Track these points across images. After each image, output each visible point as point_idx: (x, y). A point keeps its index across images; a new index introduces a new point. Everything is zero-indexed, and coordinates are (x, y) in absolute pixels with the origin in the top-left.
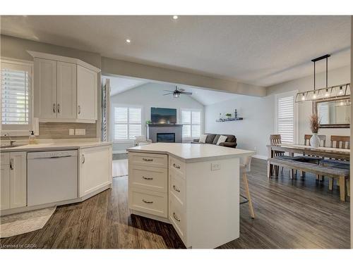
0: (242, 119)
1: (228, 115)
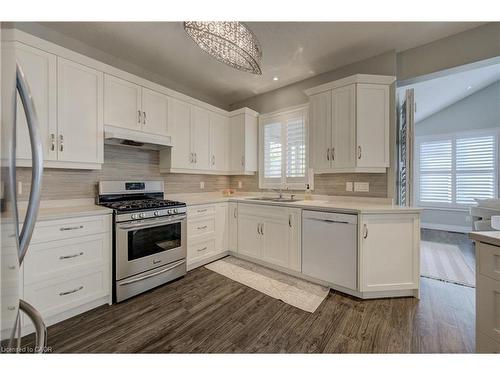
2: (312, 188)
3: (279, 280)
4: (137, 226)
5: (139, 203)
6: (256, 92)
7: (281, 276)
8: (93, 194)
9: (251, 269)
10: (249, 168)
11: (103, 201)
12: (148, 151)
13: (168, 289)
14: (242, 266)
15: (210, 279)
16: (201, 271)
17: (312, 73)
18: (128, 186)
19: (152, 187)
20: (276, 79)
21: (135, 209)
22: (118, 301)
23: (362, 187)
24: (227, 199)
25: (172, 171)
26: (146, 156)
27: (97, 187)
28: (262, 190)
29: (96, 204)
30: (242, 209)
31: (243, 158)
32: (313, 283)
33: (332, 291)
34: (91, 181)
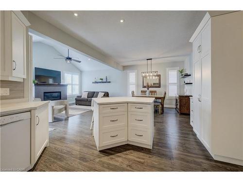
0: (110, 82)
1: (101, 79)
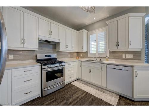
2: (108, 56)
3: (98, 90)
4: (49, 70)
5: (50, 61)
6: (87, 24)
7: (98, 88)
8: (35, 59)
9: (87, 85)
10: (85, 50)
11: (38, 61)
12: (52, 44)
13: (59, 92)
14: (83, 83)
15: (73, 88)
16: (70, 85)
17: (108, 15)
18: (46, 56)
19: (54, 56)
20: (95, 19)
21: (49, 64)
22: (43, 96)
23: (130, 56)
24: (78, 60)
25: (60, 51)
26: (52, 46)
27: (36, 56)
28: (89, 57)
29: (36, 62)
30: (83, 64)
31: (83, 46)
32: (112, 92)
33: (120, 96)
34: (35, 55)
